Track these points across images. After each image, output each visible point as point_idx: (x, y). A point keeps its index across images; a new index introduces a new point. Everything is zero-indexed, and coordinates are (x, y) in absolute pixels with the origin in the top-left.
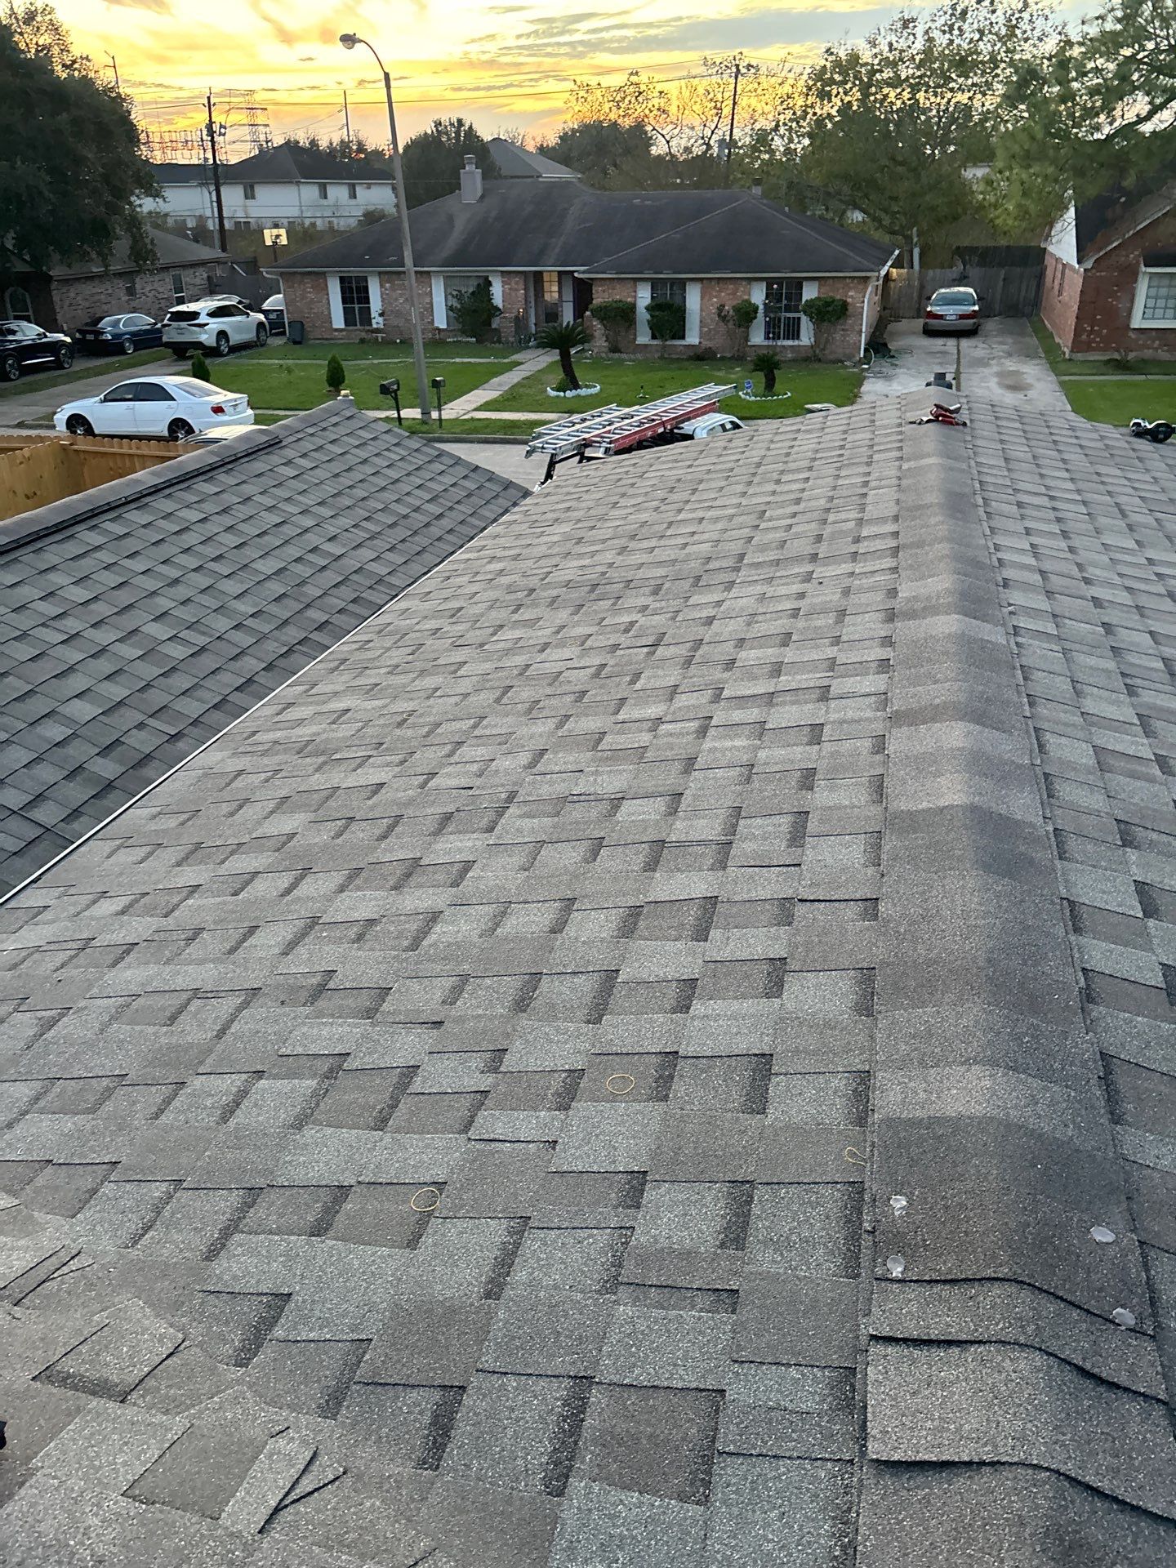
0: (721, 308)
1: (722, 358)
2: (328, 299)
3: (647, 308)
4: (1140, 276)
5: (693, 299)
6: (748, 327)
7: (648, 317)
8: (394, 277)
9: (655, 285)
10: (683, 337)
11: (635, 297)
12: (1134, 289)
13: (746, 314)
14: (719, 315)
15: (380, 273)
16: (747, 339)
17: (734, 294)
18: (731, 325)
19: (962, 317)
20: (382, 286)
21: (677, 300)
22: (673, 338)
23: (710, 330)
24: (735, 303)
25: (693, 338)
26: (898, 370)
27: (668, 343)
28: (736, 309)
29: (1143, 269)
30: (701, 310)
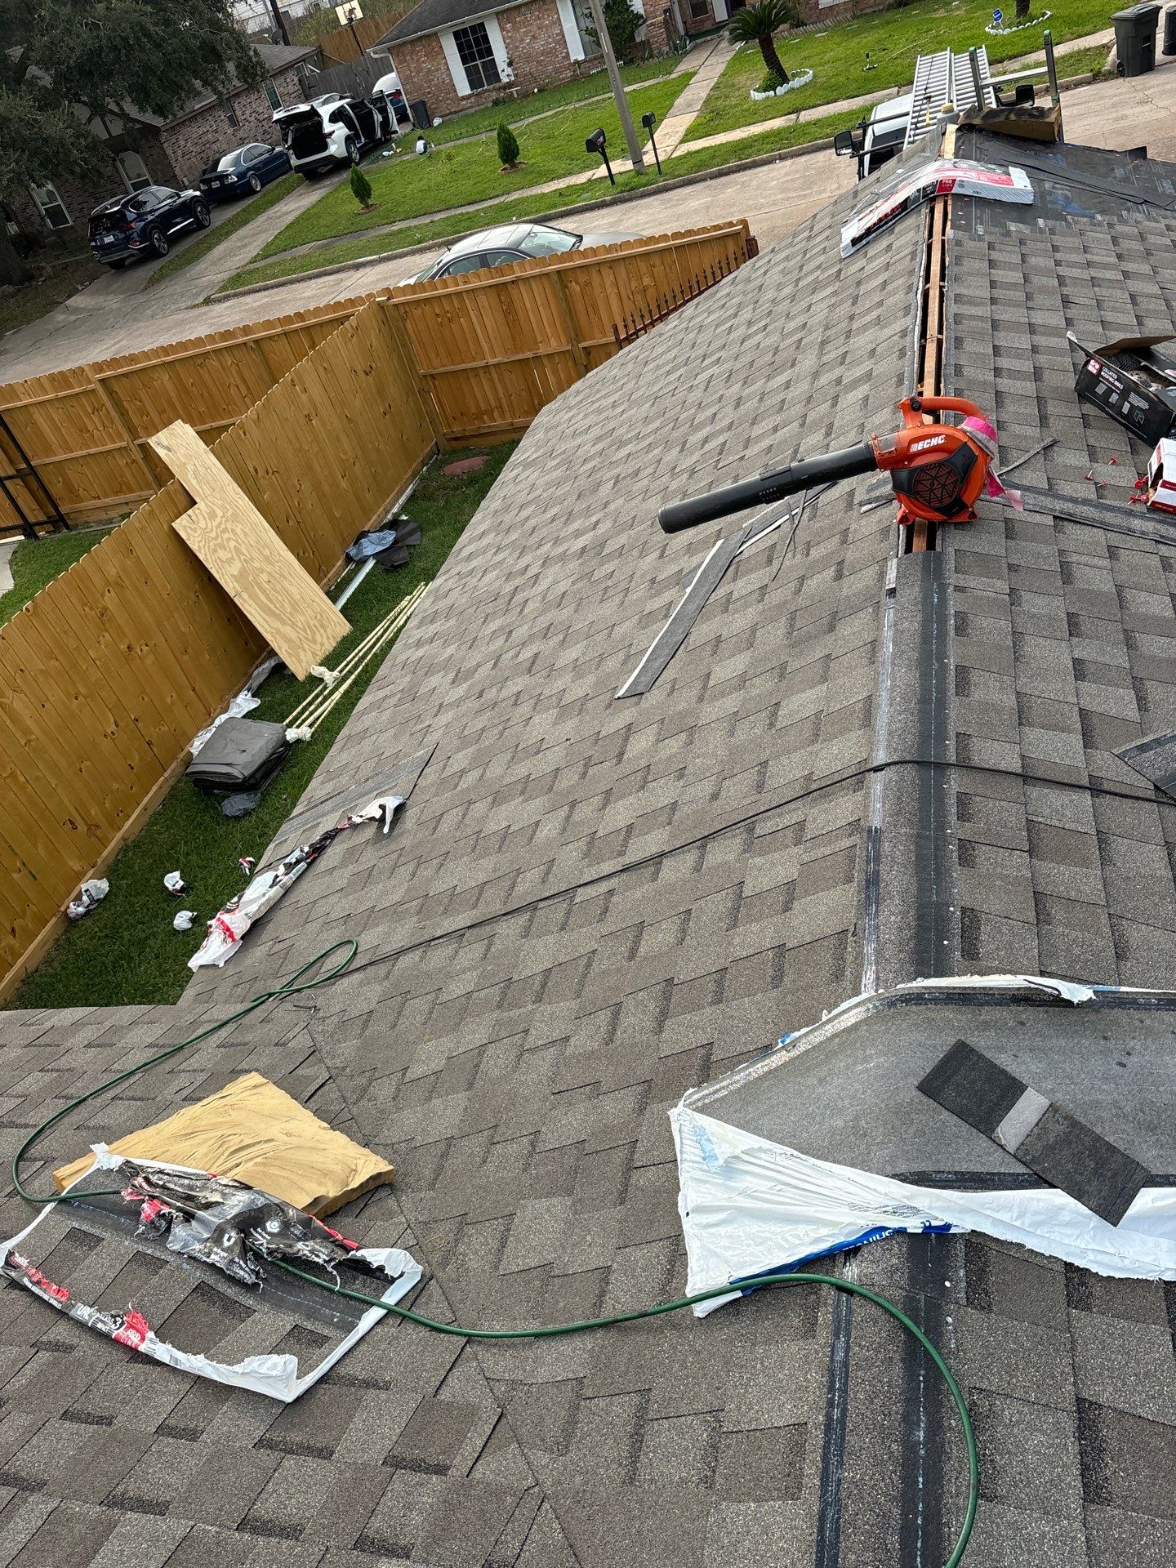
2: (446, 64)
8: (515, 14)
15: (497, 14)
20: (502, 29)
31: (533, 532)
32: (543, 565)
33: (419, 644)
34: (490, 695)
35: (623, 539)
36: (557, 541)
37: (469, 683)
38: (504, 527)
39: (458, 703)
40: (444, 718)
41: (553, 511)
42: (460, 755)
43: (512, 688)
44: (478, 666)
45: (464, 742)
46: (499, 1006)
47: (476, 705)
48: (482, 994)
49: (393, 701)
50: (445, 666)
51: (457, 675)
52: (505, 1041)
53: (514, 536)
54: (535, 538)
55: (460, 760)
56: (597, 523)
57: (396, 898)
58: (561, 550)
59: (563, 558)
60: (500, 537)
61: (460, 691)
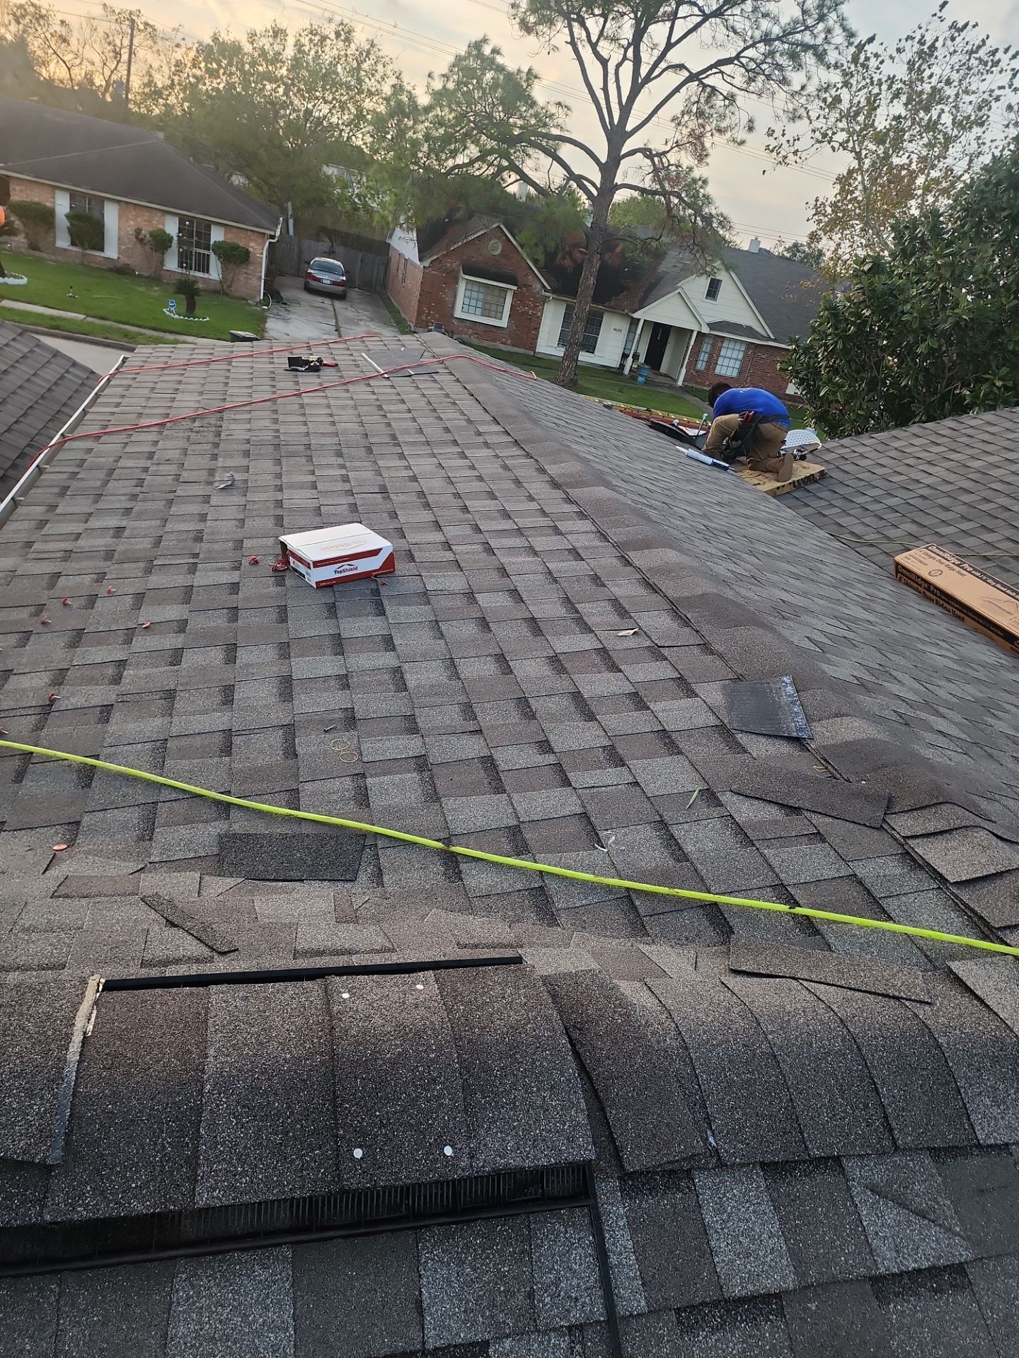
0: (138, 231)
1: (140, 276)
3: (67, 216)
4: (460, 280)
5: (111, 216)
6: (163, 254)
7: (68, 224)
9: (73, 196)
10: (102, 250)
11: (54, 203)
12: (456, 289)
13: (161, 242)
14: (137, 237)
16: (162, 264)
17: (149, 221)
18: (148, 248)
19: (334, 283)
21: (96, 215)
22: (93, 248)
23: (128, 248)
24: (151, 229)
25: (111, 252)
26: (291, 316)
27: (89, 252)
28: (151, 234)
29: (462, 274)
30: (120, 229)
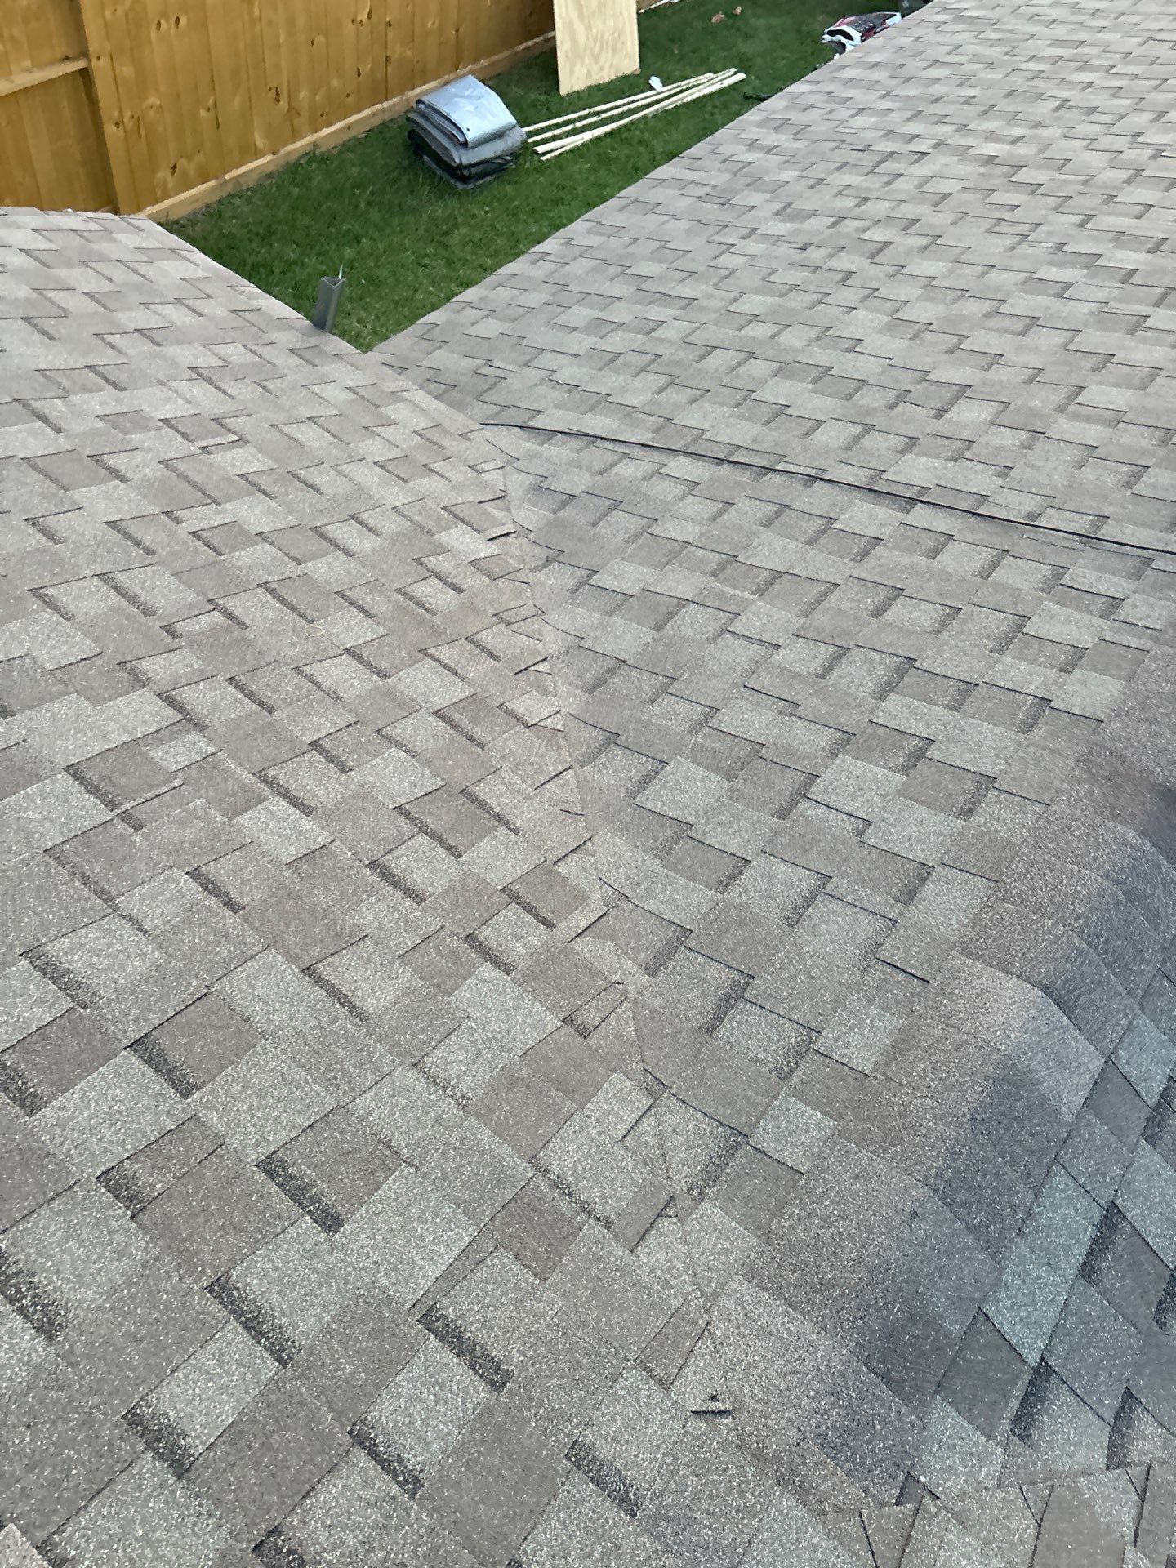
31: (937, 100)
32: (935, 146)
33: (752, 145)
34: (815, 255)
35: (1041, 176)
36: (962, 128)
37: (797, 225)
38: (905, 72)
39: (778, 239)
40: (753, 247)
41: (971, 92)
42: (757, 298)
43: (844, 262)
44: (815, 213)
45: (767, 286)
46: (714, 574)
47: (797, 256)
48: (700, 552)
49: (702, 191)
50: (775, 189)
51: (784, 208)
52: (709, 610)
53: (912, 90)
54: (939, 109)
55: (753, 303)
56: (1020, 138)
57: (635, 403)
58: (963, 142)
59: (963, 152)
60: (894, 82)
61: (782, 228)
